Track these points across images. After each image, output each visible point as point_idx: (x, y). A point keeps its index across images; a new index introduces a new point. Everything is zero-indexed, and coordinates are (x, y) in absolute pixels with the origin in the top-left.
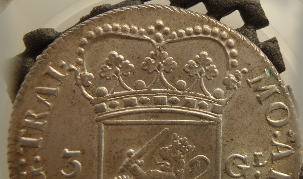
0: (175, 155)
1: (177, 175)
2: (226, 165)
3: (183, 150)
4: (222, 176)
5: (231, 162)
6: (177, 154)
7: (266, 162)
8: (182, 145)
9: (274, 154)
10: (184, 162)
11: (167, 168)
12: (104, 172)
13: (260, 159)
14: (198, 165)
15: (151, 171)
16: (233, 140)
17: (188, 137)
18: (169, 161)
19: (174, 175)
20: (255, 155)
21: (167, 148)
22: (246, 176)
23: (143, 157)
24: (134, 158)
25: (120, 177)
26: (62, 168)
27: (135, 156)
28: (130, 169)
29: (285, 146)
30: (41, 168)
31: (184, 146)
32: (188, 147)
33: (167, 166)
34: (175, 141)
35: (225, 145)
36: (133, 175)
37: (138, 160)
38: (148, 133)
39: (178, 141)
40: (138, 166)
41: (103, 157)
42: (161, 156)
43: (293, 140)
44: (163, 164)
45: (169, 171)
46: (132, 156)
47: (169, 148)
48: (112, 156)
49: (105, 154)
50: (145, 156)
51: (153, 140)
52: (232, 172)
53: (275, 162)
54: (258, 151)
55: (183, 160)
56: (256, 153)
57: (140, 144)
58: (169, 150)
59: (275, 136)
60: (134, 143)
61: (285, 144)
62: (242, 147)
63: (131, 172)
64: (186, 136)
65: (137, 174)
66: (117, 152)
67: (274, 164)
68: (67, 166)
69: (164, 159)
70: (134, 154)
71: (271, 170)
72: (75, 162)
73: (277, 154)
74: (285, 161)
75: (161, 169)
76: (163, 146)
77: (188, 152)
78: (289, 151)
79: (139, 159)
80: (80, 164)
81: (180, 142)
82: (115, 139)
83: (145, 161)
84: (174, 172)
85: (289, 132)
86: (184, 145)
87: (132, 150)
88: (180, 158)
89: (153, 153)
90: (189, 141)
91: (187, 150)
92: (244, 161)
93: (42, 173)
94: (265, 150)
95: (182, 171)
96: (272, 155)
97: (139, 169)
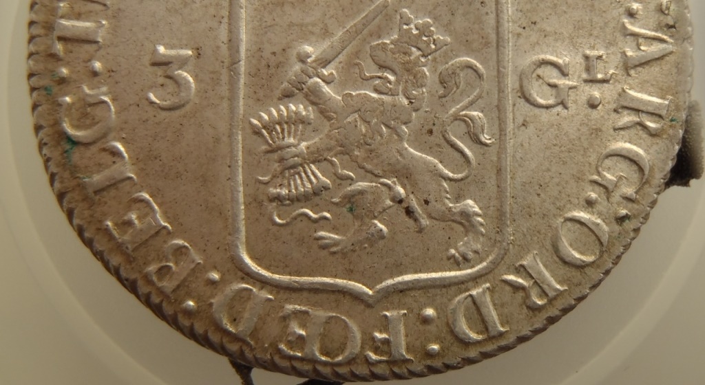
0: (407, 58)
1: (411, 103)
2: (521, 80)
3: (422, 46)
4: (514, 105)
5: (533, 73)
6: (410, 56)
7: (611, 71)
8: (420, 36)
9: (630, 53)
10: (427, 73)
11: (387, 87)
12: (247, 97)
13: (600, 65)
14: (458, 81)
15: (354, 94)
16: (535, 23)
17: (435, 19)
18: (394, 72)
19: (406, 102)
20: (587, 58)
21: (388, 42)
22: (570, 105)
23: (333, 65)
24: (314, 65)
25: (282, 107)
26: (151, 88)
27: (314, 61)
28: (306, 90)
29: (654, 35)
30: (104, 89)
31: (425, 39)
32: (434, 40)
33: (390, 82)
34: (405, 27)
35: (519, 35)
36: (313, 103)
37: (323, 70)
38: (343, 10)
39: (412, 26)
40: (322, 84)
41: (242, 63)
42: (373, 60)
43: (671, 23)
44: (380, 77)
45: (393, 94)
46: (309, 60)
47: (392, 43)
48: (264, 63)
49: (247, 57)
50: (337, 60)
51: (355, 25)
52: (535, 95)
53: (632, 72)
54: (593, 48)
55: (425, 69)
56: (588, 52)
57: (326, 33)
58: (393, 46)
59: (631, 14)
60: (313, 33)
61: (653, 30)
62: (556, 40)
63: (306, 96)
64: (430, 14)
65: (321, 102)
66: (274, 53)
67: (630, 76)
68: (162, 85)
69: (382, 67)
70: (314, 56)
71: (624, 91)
72: (180, 75)
73: (637, 53)
74: (655, 69)
75: (376, 90)
76: (379, 37)
77: (436, 50)
78: (664, 46)
79: (324, 67)
80: (191, 79)
81: (417, 29)
82: (269, 24)
83: (337, 72)
84: (404, 95)
85: (661, 5)
86: (426, 36)
87: (309, 49)
88: (416, 63)
89: (357, 54)
90: (437, 28)
91: (433, 47)
92: (562, 71)
93: (106, 99)
94: (610, 44)
95: (423, 93)
96: (626, 56)
97: (326, 89)
